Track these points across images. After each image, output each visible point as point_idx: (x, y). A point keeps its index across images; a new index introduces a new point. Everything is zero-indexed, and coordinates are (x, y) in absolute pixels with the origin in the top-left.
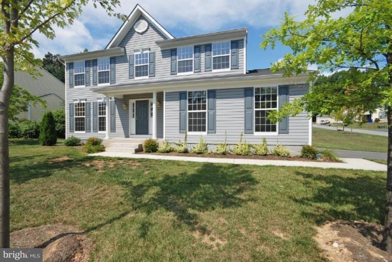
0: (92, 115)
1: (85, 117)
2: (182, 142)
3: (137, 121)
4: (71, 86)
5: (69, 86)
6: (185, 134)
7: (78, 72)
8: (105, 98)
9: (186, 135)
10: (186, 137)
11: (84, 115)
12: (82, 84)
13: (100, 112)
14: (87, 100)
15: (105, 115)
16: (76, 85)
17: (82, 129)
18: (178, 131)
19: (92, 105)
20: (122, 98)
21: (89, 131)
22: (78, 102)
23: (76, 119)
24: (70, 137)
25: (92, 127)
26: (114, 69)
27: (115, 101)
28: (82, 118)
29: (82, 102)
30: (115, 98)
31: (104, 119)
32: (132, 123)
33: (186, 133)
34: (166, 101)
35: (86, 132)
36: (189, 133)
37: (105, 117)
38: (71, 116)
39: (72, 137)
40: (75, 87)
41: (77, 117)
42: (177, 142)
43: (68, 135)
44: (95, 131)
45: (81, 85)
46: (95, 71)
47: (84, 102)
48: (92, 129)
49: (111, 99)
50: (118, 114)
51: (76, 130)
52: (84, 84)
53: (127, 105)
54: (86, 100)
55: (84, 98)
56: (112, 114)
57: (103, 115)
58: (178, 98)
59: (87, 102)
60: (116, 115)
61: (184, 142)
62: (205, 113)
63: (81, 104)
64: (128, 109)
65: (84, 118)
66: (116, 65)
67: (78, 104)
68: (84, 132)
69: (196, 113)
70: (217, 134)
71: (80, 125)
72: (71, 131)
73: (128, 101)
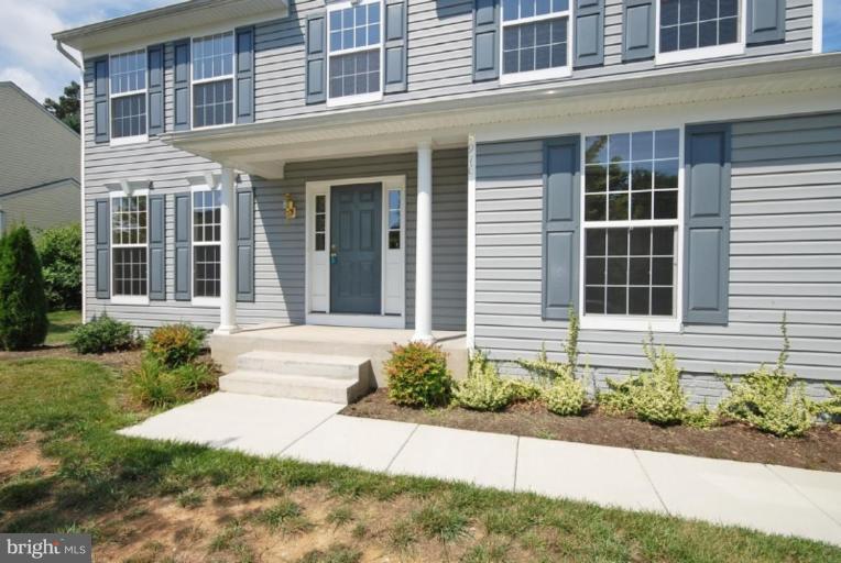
0: (170, 239)
1: (146, 245)
2: (552, 358)
3: (335, 265)
4: (100, 137)
5: (92, 137)
6: (568, 324)
7: (124, 90)
8: (217, 179)
9: (576, 329)
10: (574, 340)
11: (143, 240)
12: (137, 130)
13: (199, 231)
14: (155, 185)
15: (218, 238)
16: (117, 134)
17: (139, 289)
18: (538, 309)
19: (170, 205)
20: (280, 175)
21: (161, 296)
22: (122, 194)
23: (117, 251)
24: (99, 315)
25: (170, 282)
26: (248, 72)
27: (254, 189)
28: (136, 250)
29: (138, 193)
30: (254, 179)
31: (214, 252)
32: (318, 269)
33: (576, 319)
34: (478, 178)
35: (151, 300)
36: (589, 322)
37: (218, 248)
38: (100, 243)
39: (105, 316)
40: (115, 142)
41: (122, 245)
42: (533, 360)
43: (92, 308)
44: (182, 295)
45: (135, 133)
46: (180, 83)
47: (145, 192)
48: (170, 289)
49: (238, 180)
50: (264, 237)
51: (118, 291)
52: (143, 132)
53: (299, 206)
54: (150, 186)
55: (144, 179)
56: (243, 237)
57: (209, 238)
58: (539, 168)
59: (153, 192)
60: (257, 237)
61: (564, 359)
62: (671, 230)
63: (134, 199)
64: (301, 217)
65: (144, 249)
66: (258, 55)
67: (125, 200)
68: (143, 300)
69: (624, 231)
70: (733, 327)
71: (131, 274)
72: (101, 294)
73: (304, 185)
